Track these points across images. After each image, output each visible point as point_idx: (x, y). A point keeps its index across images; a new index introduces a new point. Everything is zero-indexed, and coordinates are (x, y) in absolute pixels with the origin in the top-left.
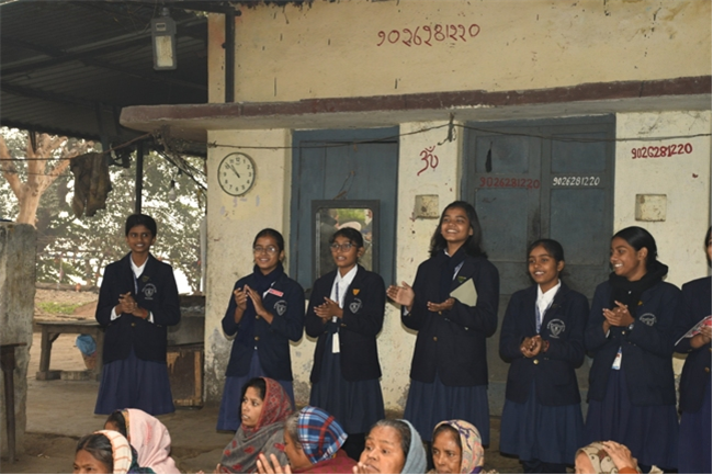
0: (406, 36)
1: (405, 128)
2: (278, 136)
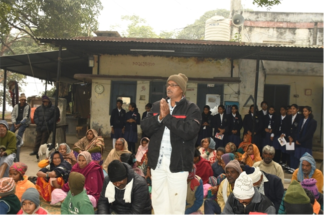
0: (139, 64)
1: (138, 82)
2: (109, 82)
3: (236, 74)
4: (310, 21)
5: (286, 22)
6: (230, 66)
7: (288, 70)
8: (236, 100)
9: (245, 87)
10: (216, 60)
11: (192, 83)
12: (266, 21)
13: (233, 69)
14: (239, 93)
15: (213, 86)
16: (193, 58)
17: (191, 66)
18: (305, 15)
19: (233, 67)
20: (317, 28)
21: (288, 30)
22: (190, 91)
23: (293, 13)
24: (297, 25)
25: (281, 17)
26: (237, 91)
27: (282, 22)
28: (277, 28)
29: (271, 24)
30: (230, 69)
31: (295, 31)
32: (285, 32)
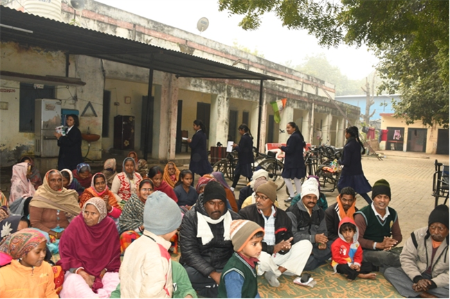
3: (72, 73)
4: (130, 21)
5: (107, 16)
6: (65, 62)
7: (127, 74)
8: (72, 107)
9: (82, 92)
10: (47, 51)
11: (12, 81)
12: (87, 9)
13: (70, 66)
14: (75, 98)
15: (42, 88)
16: (13, 43)
17: (9, 55)
18: (125, 14)
19: (68, 64)
20: (136, 31)
21: (109, 26)
22: (8, 93)
23: (114, 8)
24: (118, 23)
25: (102, 9)
26: (73, 95)
27: (103, 16)
28: (98, 21)
29: (92, 15)
30: (65, 65)
31: (115, 29)
32: (106, 27)
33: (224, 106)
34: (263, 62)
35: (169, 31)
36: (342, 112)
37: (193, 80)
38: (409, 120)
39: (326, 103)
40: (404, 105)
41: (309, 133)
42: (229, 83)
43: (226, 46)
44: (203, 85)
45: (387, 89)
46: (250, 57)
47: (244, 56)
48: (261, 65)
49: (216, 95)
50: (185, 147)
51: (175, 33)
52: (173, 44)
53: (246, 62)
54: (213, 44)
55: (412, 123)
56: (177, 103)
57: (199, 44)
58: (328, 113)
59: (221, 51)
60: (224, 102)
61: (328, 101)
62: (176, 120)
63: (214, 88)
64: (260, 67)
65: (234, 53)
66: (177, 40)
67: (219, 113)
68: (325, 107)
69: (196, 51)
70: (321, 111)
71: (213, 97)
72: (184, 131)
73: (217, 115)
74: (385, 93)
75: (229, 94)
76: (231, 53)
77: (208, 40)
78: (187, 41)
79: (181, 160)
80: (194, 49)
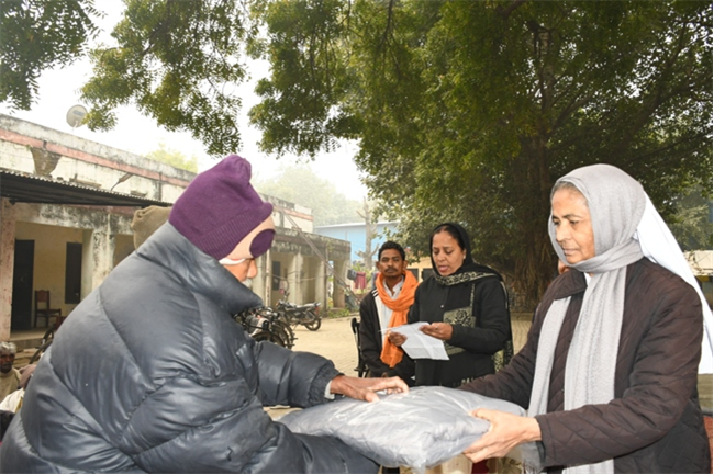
33: (105, 248)
34: (186, 177)
35: (10, 125)
36: (316, 251)
37: (44, 208)
38: (414, 258)
39: (290, 237)
40: (401, 236)
41: (264, 285)
42: (113, 212)
43: (119, 150)
44: (65, 214)
45: (385, 214)
46: (163, 168)
47: (152, 166)
48: (184, 180)
49: (91, 231)
50: (44, 319)
51: (22, 128)
52: (19, 146)
53: (157, 177)
54: (96, 149)
55: (418, 261)
56: (12, 246)
57: (68, 148)
58: (296, 252)
59: (111, 160)
60: (105, 241)
61: (294, 234)
62: (12, 274)
63: (86, 219)
64: (181, 183)
65: (134, 163)
66: (26, 141)
67: (96, 259)
68: (290, 243)
69: (63, 158)
70: (282, 251)
71: (87, 234)
72: (42, 291)
73: (94, 263)
74: (383, 219)
75: (115, 227)
76: (129, 162)
77: (86, 142)
78: (45, 142)
79: (22, 341)
80: (60, 155)
